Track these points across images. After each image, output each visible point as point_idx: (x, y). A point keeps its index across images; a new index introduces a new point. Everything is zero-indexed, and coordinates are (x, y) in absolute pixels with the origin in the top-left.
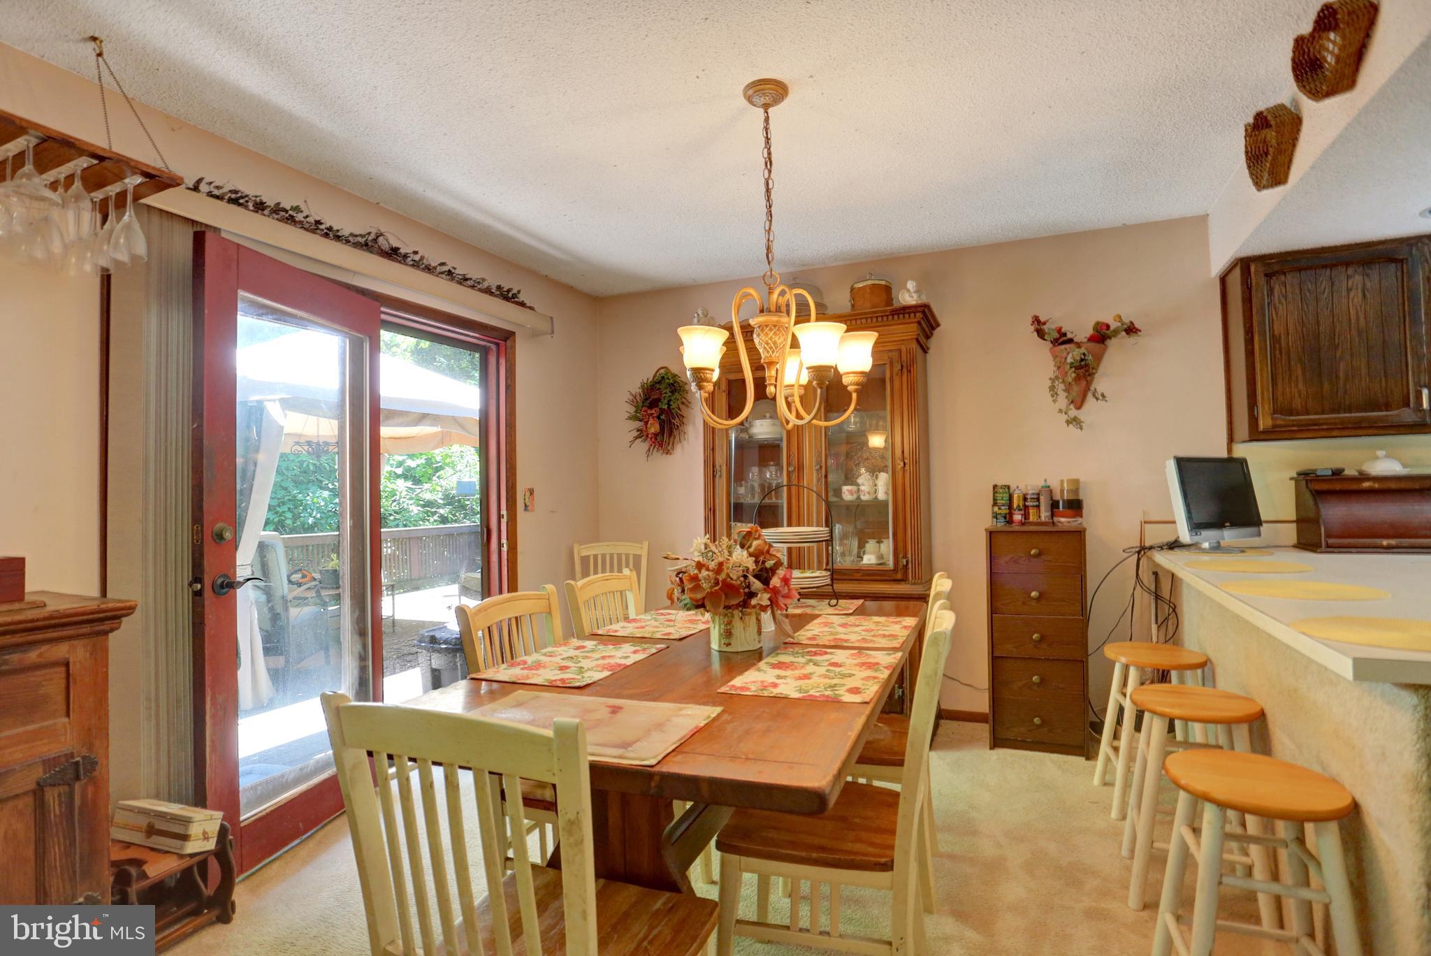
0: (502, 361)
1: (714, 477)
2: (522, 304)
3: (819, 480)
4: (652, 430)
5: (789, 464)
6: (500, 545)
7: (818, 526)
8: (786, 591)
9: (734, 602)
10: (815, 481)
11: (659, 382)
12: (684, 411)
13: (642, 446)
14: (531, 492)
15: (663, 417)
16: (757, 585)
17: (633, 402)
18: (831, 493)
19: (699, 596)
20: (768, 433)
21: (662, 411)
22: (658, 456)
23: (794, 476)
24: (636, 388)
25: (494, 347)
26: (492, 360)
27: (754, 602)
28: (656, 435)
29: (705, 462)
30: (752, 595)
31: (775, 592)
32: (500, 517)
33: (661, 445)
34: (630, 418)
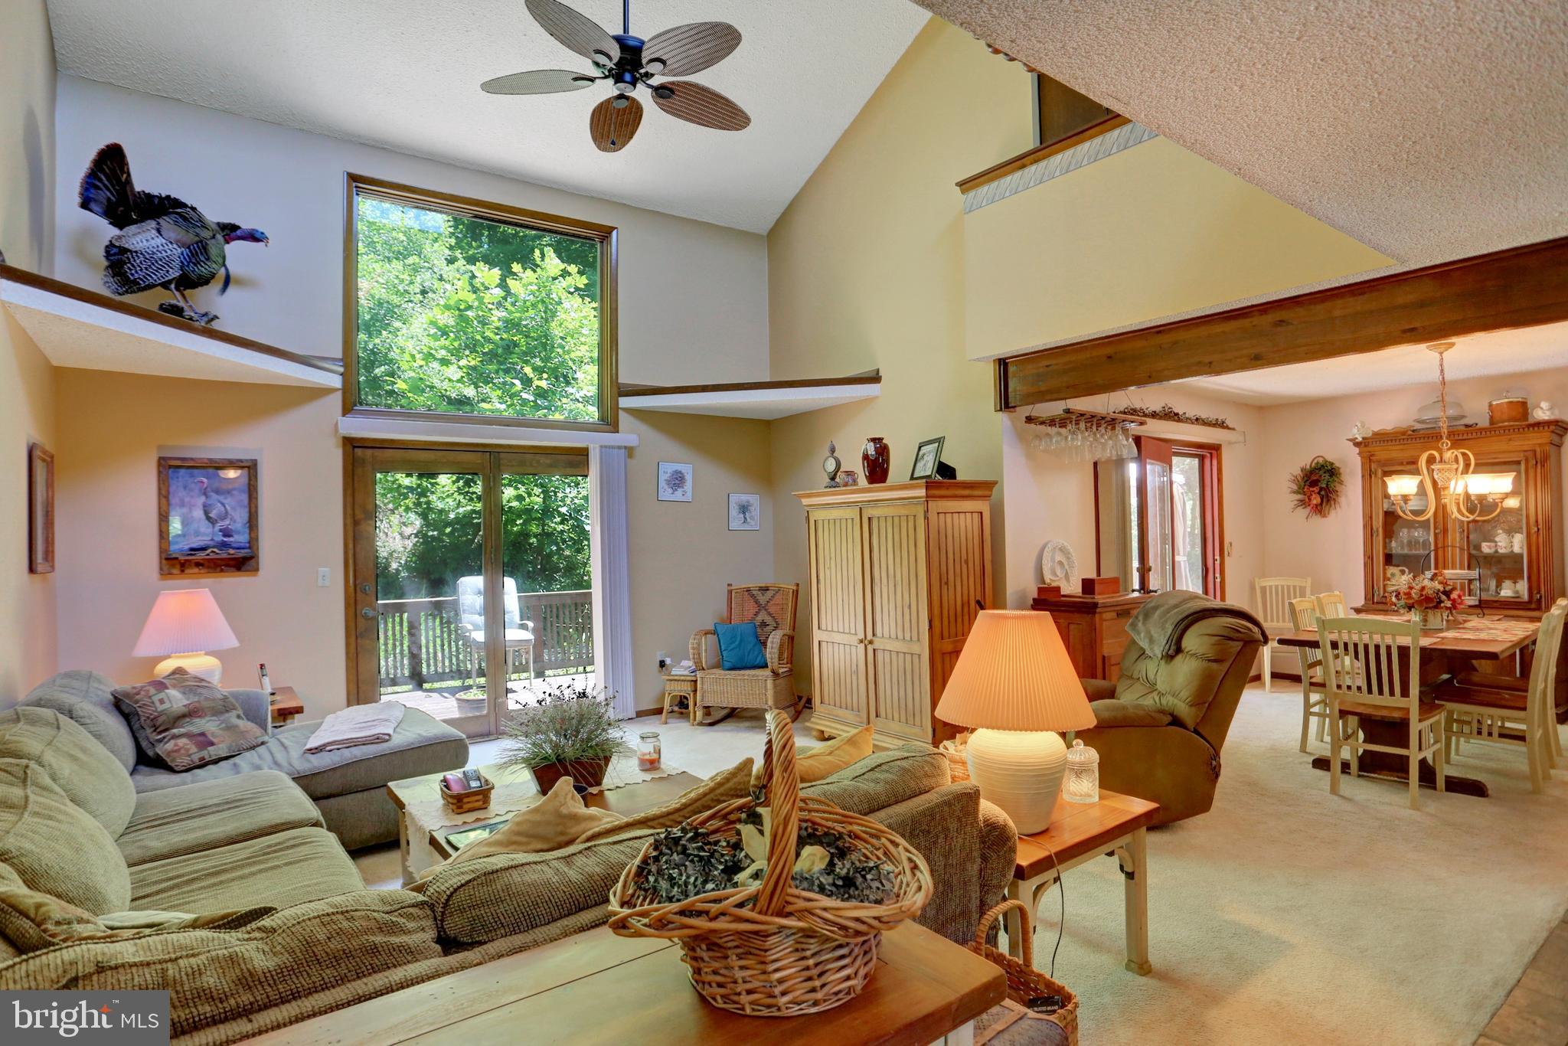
0: (1215, 462)
1: (1372, 535)
2: (1227, 428)
3: (1462, 539)
4: (1315, 502)
5: (1435, 528)
6: (1215, 578)
7: (1460, 569)
8: (1459, 601)
9: (1431, 605)
10: (1458, 539)
11: (1320, 469)
12: (1338, 487)
13: (1303, 512)
14: (1231, 544)
15: (1323, 493)
16: (1444, 597)
17: (1295, 480)
18: (1471, 548)
19: (1411, 601)
20: (1417, 505)
21: (1321, 489)
22: (1317, 520)
23: (1440, 537)
24: (1297, 472)
25: (1209, 455)
26: (1207, 462)
27: (1442, 605)
28: (1316, 505)
29: (1365, 526)
30: (1441, 602)
31: (1454, 601)
32: (1214, 560)
33: (1320, 512)
34: (1294, 492)
